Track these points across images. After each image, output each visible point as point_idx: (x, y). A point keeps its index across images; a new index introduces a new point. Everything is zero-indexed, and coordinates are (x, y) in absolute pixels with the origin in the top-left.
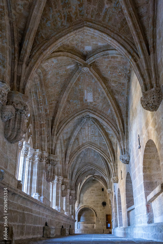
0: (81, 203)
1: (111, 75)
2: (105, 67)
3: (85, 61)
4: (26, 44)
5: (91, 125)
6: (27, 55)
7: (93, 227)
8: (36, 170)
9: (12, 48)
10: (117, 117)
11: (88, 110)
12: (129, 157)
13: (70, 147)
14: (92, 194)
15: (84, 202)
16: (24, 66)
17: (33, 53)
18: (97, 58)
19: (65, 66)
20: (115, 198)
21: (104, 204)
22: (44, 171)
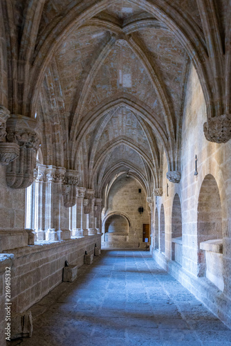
0: (109, 209)
1: (161, 50)
2: (152, 38)
3: (122, 28)
4: (29, 29)
5: (127, 112)
6: (32, 48)
7: (126, 239)
8: (49, 195)
9: (7, 38)
10: (167, 114)
11: (124, 100)
12: (180, 175)
13: (95, 145)
14: (125, 196)
15: (114, 207)
16: (28, 66)
17: (41, 42)
18: (141, 26)
19: (89, 34)
20: (157, 212)
21: (141, 210)
22: (61, 195)
